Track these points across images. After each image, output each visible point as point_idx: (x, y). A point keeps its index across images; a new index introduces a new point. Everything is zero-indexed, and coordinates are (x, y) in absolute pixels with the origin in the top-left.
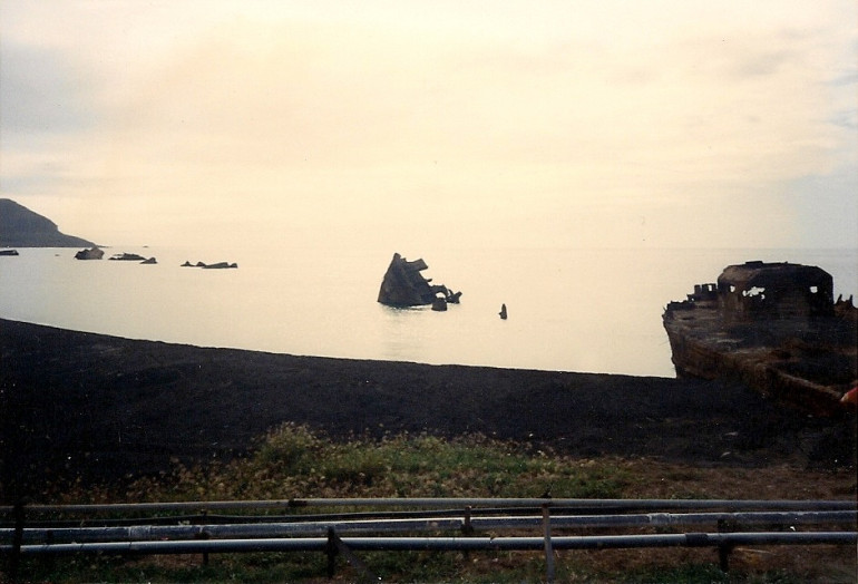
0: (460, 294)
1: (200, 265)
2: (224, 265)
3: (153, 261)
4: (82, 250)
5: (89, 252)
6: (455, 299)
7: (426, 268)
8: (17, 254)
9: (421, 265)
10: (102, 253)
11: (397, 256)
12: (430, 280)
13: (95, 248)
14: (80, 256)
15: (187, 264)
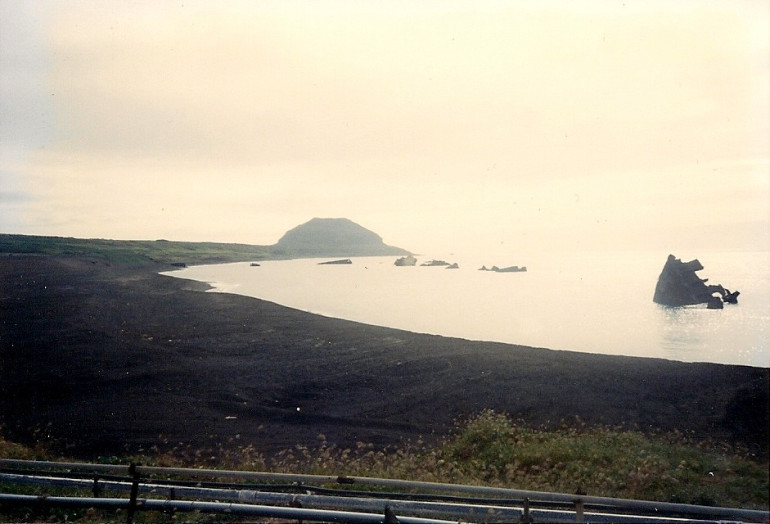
0: (737, 294)
1: (495, 269)
2: (514, 269)
3: (455, 266)
4: (399, 258)
5: (404, 260)
6: (732, 298)
7: (702, 268)
8: (350, 263)
9: (697, 265)
10: (416, 260)
11: (671, 257)
12: (706, 280)
13: (410, 255)
14: (399, 263)
15: (484, 268)
